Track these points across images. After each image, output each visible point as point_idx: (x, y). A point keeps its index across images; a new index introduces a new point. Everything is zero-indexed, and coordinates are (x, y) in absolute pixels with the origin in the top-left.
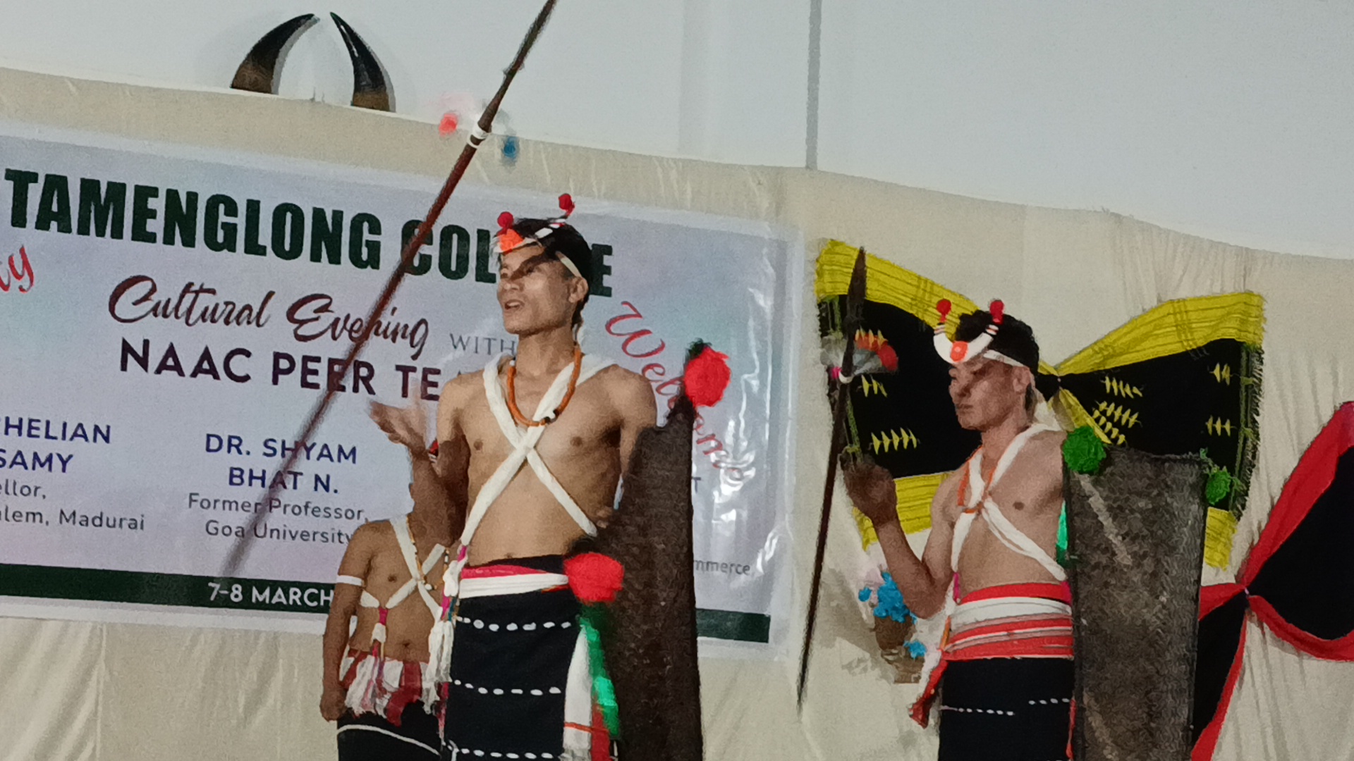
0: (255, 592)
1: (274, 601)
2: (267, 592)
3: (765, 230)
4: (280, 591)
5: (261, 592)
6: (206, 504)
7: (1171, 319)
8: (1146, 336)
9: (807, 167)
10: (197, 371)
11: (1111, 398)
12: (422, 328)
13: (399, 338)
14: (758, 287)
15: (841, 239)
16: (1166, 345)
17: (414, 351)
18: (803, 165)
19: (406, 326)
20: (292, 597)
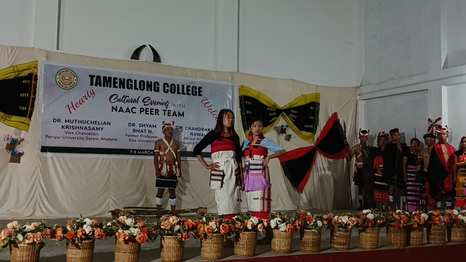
0: (139, 152)
1: (142, 153)
2: (141, 152)
3: (230, 84)
4: (143, 152)
5: (140, 152)
6: (129, 136)
7: (303, 98)
8: (298, 102)
9: (237, 72)
10: (126, 111)
11: (292, 113)
12: (167, 103)
13: (163, 105)
14: (229, 94)
15: (244, 85)
16: (302, 103)
17: (166, 107)
18: (237, 71)
19: (164, 103)
20: (145, 152)
